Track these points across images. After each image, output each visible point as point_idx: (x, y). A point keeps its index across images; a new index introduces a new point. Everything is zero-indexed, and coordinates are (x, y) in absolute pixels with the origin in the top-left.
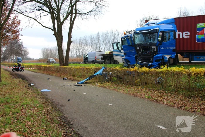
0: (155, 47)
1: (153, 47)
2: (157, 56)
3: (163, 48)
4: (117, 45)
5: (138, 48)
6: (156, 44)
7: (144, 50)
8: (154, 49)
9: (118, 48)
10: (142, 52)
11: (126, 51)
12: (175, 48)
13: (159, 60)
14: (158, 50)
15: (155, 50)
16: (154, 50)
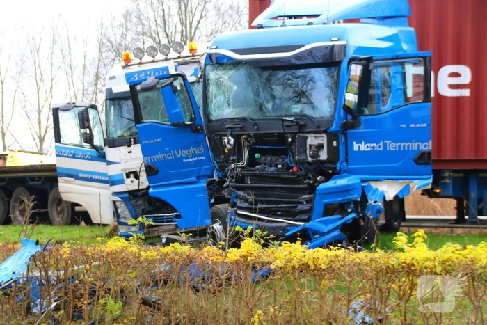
0: (323, 139)
1: (312, 140)
2: (331, 184)
3: (364, 147)
4: (84, 121)
5: (229, 141)
6: (330, 121)
7: (263, 152)
8: (320, 147)
9: (89, 139)
10: (252, 162)
11: (160, 157)
12: (427, 146)
13: (341, 208)
14: (342, 156)
15: (323, 156)
16: (315, 156)
